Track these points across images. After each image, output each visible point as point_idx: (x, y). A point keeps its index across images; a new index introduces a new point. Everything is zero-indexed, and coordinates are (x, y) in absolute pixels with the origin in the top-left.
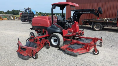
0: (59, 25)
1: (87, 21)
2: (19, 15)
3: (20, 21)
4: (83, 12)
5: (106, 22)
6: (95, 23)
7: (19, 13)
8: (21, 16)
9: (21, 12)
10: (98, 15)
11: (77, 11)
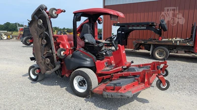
0: (88, 53)
1: (143, 42)
2: (17, 31)
3: (20, 43)
4: (135, 28)
5: (175, 44)
6: (155, 46)
7: (18, 28)
8: (22, 33)
9: (22, 26)
10: (160, 33)
11: (124, 26)
